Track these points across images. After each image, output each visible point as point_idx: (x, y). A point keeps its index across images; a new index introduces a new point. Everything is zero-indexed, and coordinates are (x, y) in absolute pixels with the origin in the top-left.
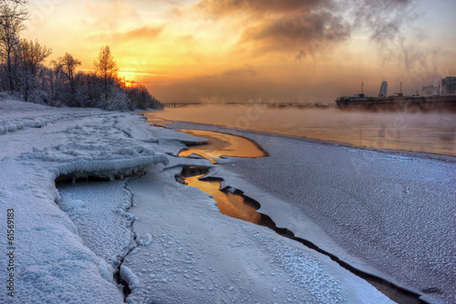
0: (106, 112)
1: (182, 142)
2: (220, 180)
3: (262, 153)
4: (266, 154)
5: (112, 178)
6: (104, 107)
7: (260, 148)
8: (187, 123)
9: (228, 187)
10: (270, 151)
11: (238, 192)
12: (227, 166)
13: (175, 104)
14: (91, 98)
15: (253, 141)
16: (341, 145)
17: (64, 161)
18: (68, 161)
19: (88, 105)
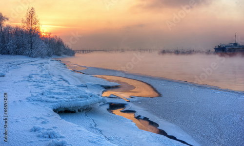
0: (33, 59)
1: (102, 86)
2: (133, 112)
3: (157, 94)
4: (160, 95)
5: (77, 111)
6: (30, 55)
7: (155, 90)
8: (98, 69)
9: (139, 116)
10: (162, 93)
11: (146, 119)
12: (136, 103)
13: (83, 51)
14: (19, 47)
15: (149, 85)
16: (211, 88)
17: (54, 102)
18: (56, 102)
19: (17, 53)
